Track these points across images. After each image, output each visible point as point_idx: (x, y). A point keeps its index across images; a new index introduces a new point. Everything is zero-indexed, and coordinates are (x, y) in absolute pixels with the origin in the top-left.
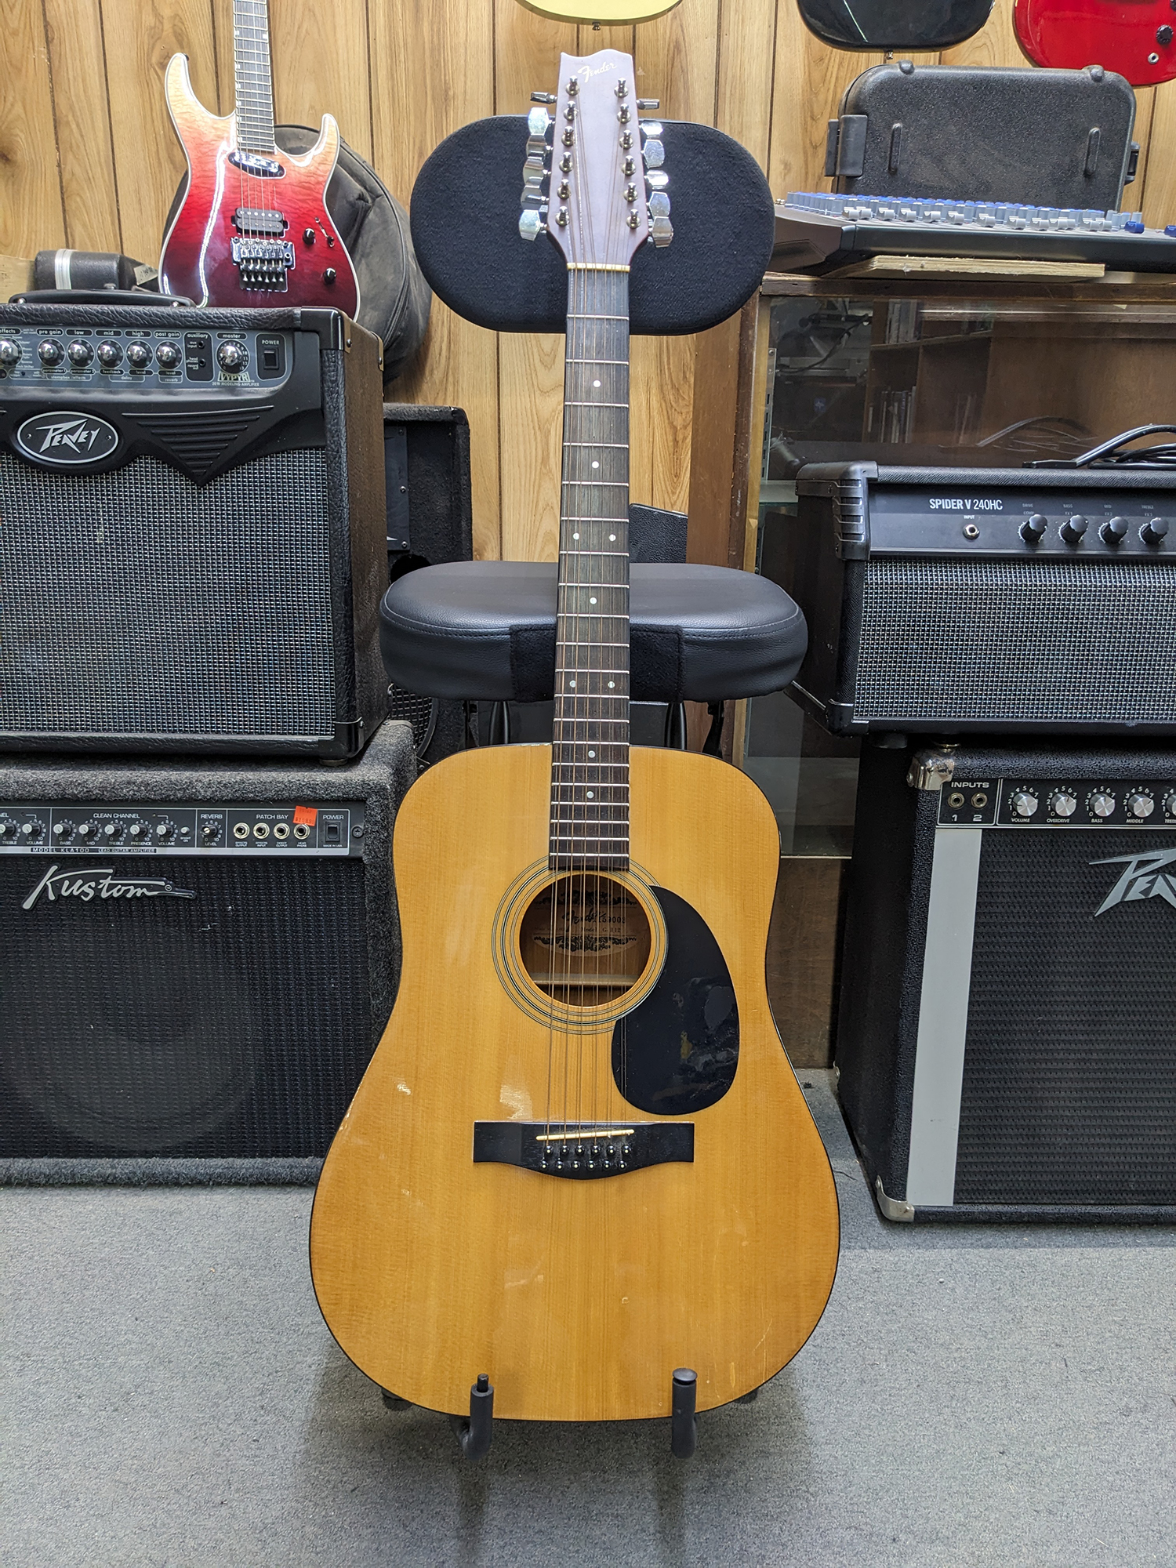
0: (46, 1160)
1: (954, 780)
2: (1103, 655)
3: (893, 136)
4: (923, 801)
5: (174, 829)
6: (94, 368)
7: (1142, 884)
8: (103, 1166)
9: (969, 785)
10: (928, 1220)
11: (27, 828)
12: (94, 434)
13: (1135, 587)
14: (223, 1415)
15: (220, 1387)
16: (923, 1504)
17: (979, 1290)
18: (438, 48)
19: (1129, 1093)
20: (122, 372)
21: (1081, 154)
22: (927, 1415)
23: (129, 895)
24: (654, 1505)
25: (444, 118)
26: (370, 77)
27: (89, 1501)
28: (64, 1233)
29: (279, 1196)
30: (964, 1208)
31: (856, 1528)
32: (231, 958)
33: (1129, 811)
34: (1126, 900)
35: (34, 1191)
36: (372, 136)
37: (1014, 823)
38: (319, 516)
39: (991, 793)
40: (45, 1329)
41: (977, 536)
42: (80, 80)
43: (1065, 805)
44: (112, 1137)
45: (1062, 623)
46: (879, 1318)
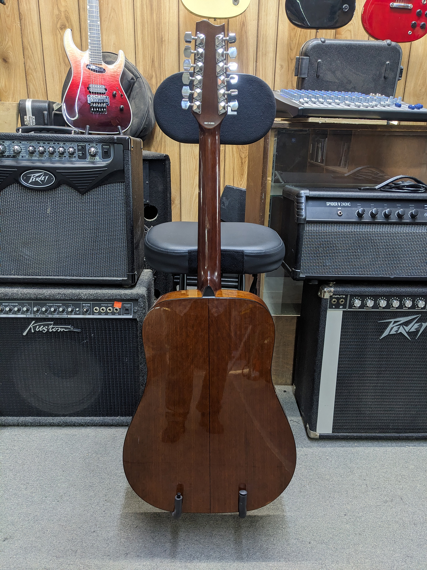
0: (30, 417)
1: (333, 295)
2: (383, 254)
3: (318, 64)
4: (323, 302)
5: (74, 309)
6: (46, 155)
7: (395, 329)
8: (50, 419)
9: (339, 296)
10: (323, 438)
11: (25, 309)
12: (47, 177)
13: (394, 232)
14: (93, 503)
15: (92, 494)
16: (319, 532)
17: (340, 461)
18: (159, 23)
19: (390, 397)
20: (56, 156)
21: (383, 71)
22: (321, 503)
23: (59, 331)
24: (233, 532)
25: (161, 48)
26: (135, 33)
27: (51, 531)
28: (38, 442)
29: (108, 430)
30: (335, 434)
31: (298, 539)
32: (92, 351)
33: (391, 305)
34: (390, 334)
35: (27, 428)
36: (136, 54)
37: (353, 309)
38: (122, 205)
39: (346, 299)
40: (33, 474)
41: (342, 215)
42: (32, 34)
43: (370, 303)
44: (52, 410)
45: (370, 244)
46: (306, 471)
